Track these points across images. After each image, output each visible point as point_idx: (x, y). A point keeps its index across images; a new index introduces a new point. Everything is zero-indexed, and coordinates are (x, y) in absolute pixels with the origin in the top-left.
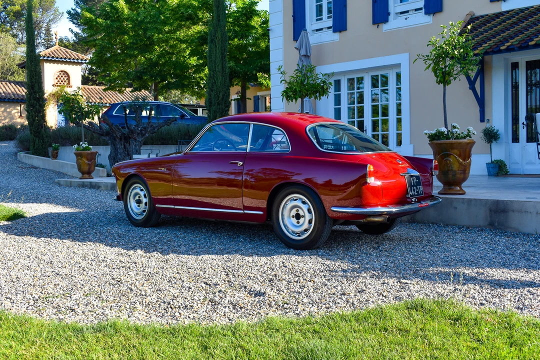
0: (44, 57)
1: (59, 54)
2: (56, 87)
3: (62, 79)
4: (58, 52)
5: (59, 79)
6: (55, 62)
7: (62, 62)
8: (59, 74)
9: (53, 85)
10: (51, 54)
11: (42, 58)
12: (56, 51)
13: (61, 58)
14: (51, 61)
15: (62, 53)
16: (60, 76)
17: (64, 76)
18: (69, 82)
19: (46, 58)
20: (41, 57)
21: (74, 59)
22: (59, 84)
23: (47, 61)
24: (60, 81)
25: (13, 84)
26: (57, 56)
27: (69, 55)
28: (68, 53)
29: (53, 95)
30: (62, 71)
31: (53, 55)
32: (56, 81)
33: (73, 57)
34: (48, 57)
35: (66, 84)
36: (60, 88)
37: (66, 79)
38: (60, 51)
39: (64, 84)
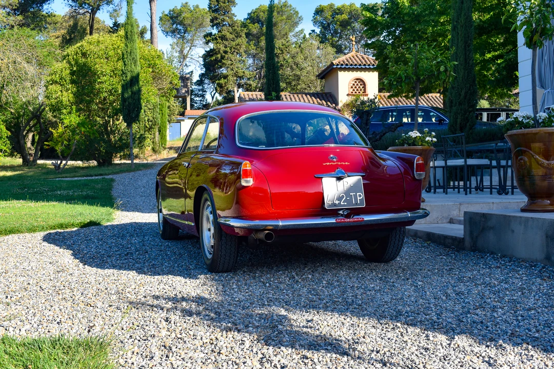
0: (338, 65)
1: (354, 61)
2: (351, 97)
3: (357, 87)
4: (353, 59)
5: (354, 87)
6: (349, 69)
7: (357, 69)
8: (354, 82)
9: (348, 95)
10: (346, 61)
11: (335, 67)
12: (352, 58)
13: (356, 65)
14: (345, 69)
15: (357, 59)
16: (356, 84)
17: (359, 85)
18: (365, 90)
19: (339, 66)
20: (334, 65)
21: (369, 65)
22: (354, 93)
23: (341, 69)
24: (356, 90)
25: (308, 96)
26: (351, 63)
27: (365, 61)
28: (364, 59)
29: (347, 105)
30: (357, 79)
31: (347, 63)
32: (352, 90)
33: (369, 63)
34: (342, 65)
35: (361, 92)
36: (354, 97)
37: (361, 87)
38: (356, 57)
39: (359, 93)
